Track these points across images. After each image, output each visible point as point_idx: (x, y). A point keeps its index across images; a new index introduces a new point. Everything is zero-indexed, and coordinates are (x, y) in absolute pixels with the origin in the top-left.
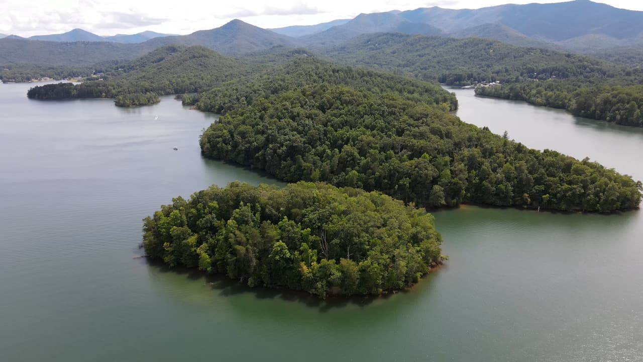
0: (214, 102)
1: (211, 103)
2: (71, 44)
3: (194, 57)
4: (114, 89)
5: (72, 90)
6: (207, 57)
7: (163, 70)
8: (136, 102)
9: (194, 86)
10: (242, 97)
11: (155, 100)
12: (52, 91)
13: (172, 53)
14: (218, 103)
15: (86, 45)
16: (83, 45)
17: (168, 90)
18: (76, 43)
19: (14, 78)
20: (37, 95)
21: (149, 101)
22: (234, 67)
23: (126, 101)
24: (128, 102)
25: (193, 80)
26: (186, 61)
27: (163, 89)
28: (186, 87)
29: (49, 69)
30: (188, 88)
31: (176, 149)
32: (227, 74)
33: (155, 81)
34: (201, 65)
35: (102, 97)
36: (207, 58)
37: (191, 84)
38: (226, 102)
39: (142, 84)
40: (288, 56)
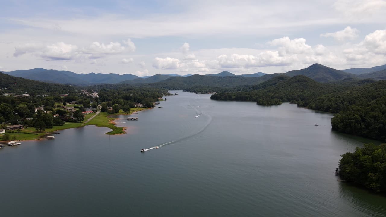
0: (322, 104)
1: (320, 105)
2: (224, 77)
3: (298, 81)
4: (254, 96)
5: (232, 96)
6: (306, 81)
7: (280, 88)
8: (269, 103)
9: (300, 97)
10: (345, 102)
11: (279, 103)
12: (223, 96)
13: (281, 81)
14: (326, 105)
15: (231, 78)
16: (229, 78)
17: (284, 99)
18: (226, 77)
19: (201, 91)
20: (215, 98)
21: (276, 103)
22: (324, 88)
23: (264, 102)
24: (265, 102)
25: (299, 94)
26: (293, 83)
27: (281, 98)
28: (295, 97)
29: (216, 88)
30: (296, 98)
31: (316, 125)
32: (320, 91)
33: (276, 93)
34: (302, 86)
35: (247, 101)
36: (306, 83)
37: (298, 96)
38: (333, 104)
39: (269, 94)
40: (360, 84)
